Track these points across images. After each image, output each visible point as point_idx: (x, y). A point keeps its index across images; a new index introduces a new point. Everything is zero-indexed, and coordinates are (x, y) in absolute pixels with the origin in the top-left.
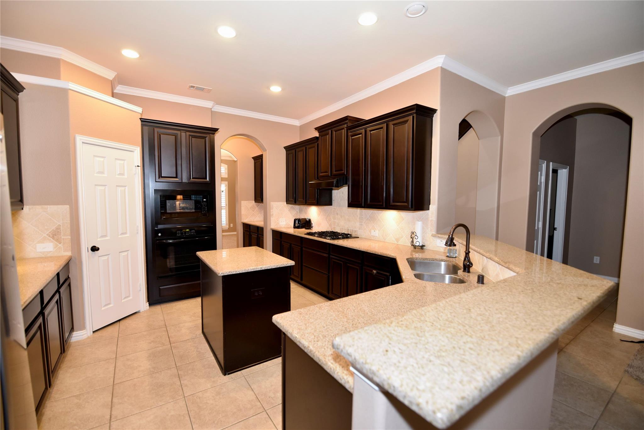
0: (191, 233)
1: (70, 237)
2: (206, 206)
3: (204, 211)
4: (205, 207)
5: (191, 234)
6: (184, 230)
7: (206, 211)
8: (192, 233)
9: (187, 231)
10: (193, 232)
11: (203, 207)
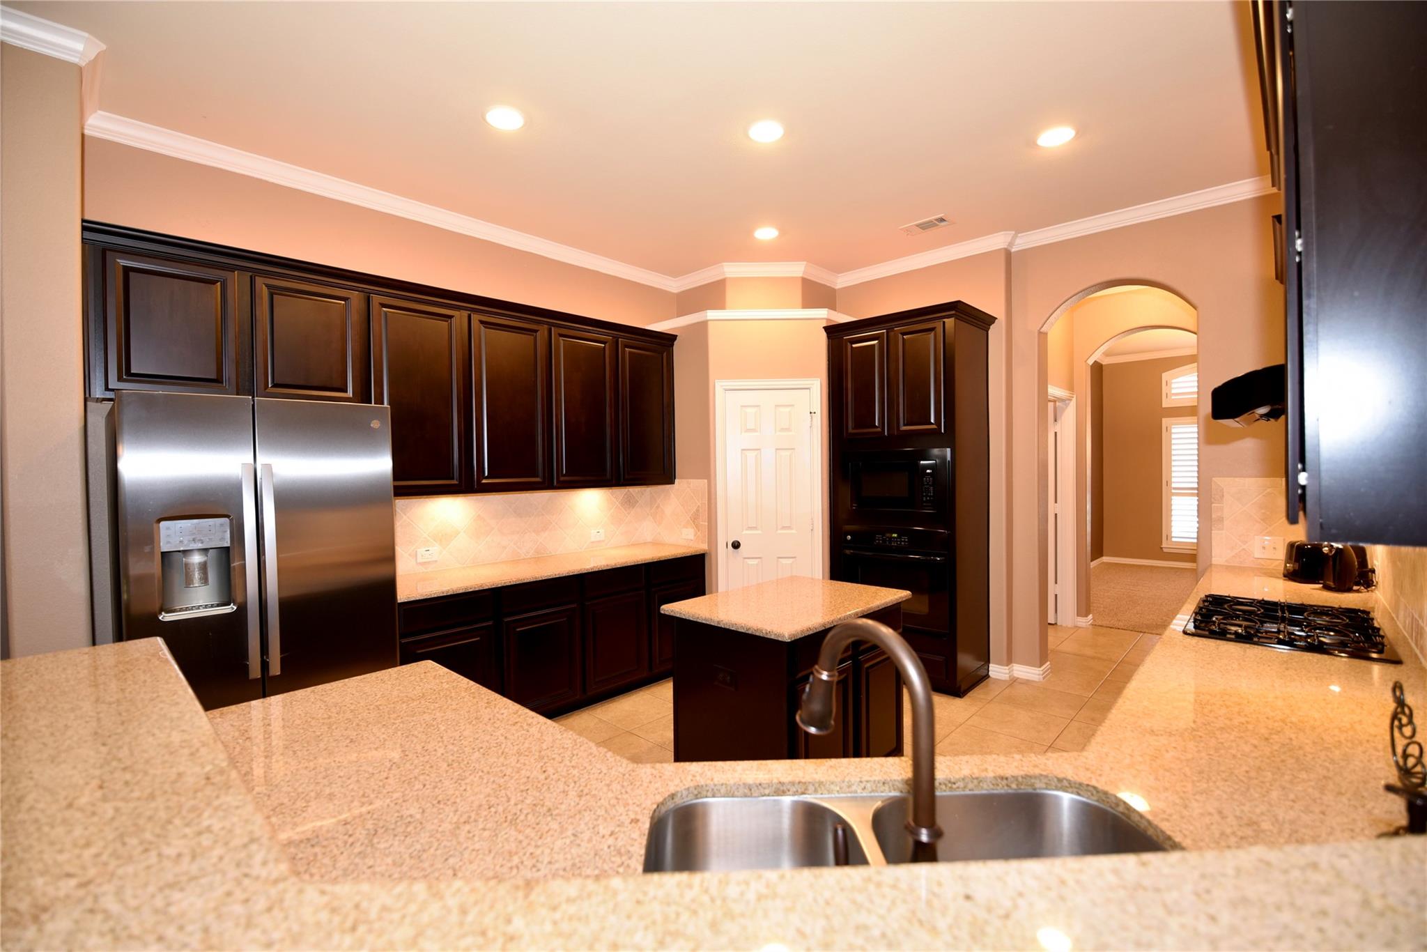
0: (901, 541)
1: (707, 524)
2: (931, 486)
3: (927, 496)
4: (928, 488)
5: (900, 544)
6: (888, 535)
7: (930, 496)
8: (903, 543)
9: (894, 538)
10: (904, 541)
11: (925, 488)
